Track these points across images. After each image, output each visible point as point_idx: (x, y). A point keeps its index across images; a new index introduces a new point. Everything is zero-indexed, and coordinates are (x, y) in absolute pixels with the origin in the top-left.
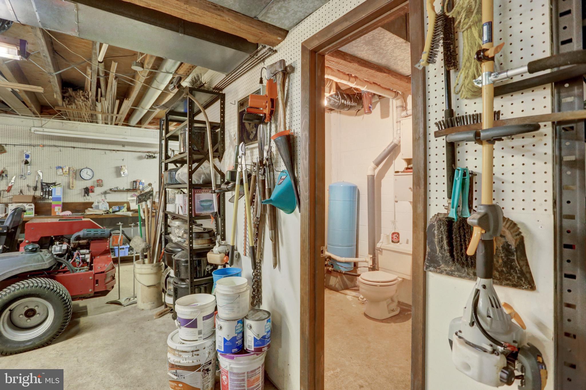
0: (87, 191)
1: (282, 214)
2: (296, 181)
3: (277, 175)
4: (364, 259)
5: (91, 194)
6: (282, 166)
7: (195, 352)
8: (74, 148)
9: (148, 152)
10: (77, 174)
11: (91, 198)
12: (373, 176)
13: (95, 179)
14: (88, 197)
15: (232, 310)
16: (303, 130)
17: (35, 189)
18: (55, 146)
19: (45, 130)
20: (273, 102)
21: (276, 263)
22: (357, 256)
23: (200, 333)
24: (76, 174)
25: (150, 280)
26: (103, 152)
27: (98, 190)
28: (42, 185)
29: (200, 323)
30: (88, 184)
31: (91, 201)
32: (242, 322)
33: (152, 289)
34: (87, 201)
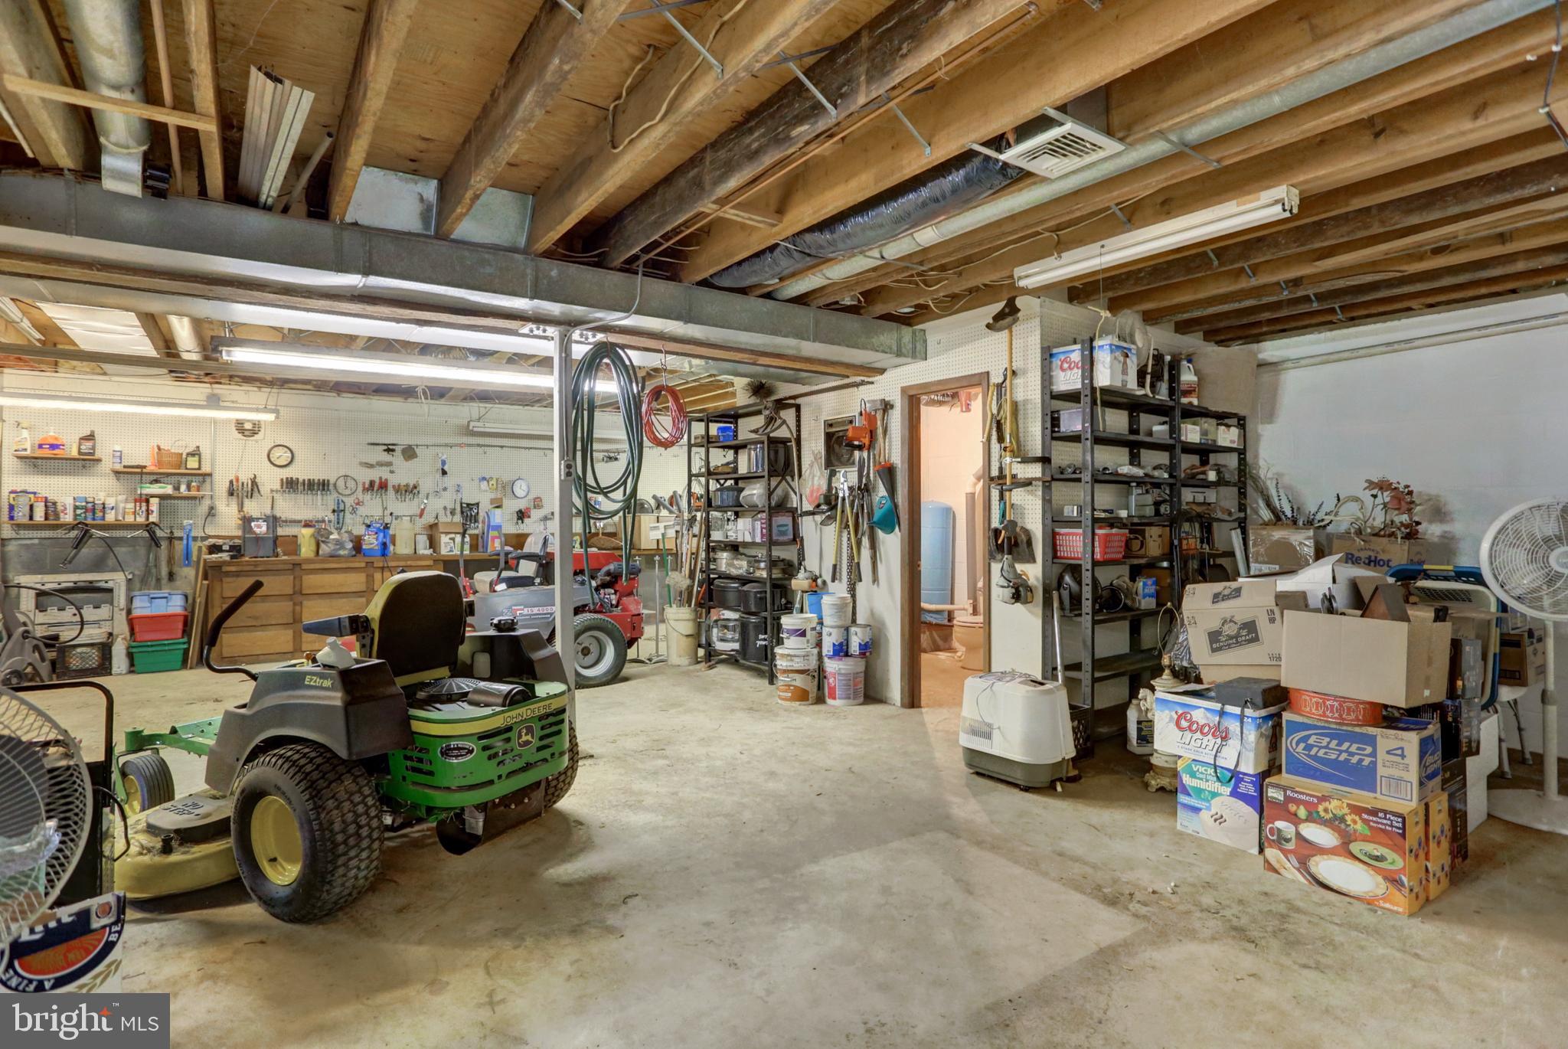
0: (522, 515)
1: (880, 534)
2: (896, 506)
3: (876, 499)
4: (962, 607)
5: (526, 520)
6: (882, 491)
7: (806, 656)
8: (502, 447)
9: (607, 451)
10: (508, 487)
11: (526, 527)
12: (974, 494)
13: (531, 496)
14: (521, 526)
15: (840, 617)
16: (902, 462)
17: (453, 513)
18: (478, 445)
19: (487, 425)
20: (872, 434)
21: (875, 579)
22: (952, 603)
23: (808, 641)
24: (504, 487)
25: (687, 628)
26: (541, 452)
27: (536, 514)
28: (462, 507)
29: (808, 633)
30: (522, 505)
31: (526, 531)
32: (847, 629)
33: (690, 639)
34: (520, 532)
